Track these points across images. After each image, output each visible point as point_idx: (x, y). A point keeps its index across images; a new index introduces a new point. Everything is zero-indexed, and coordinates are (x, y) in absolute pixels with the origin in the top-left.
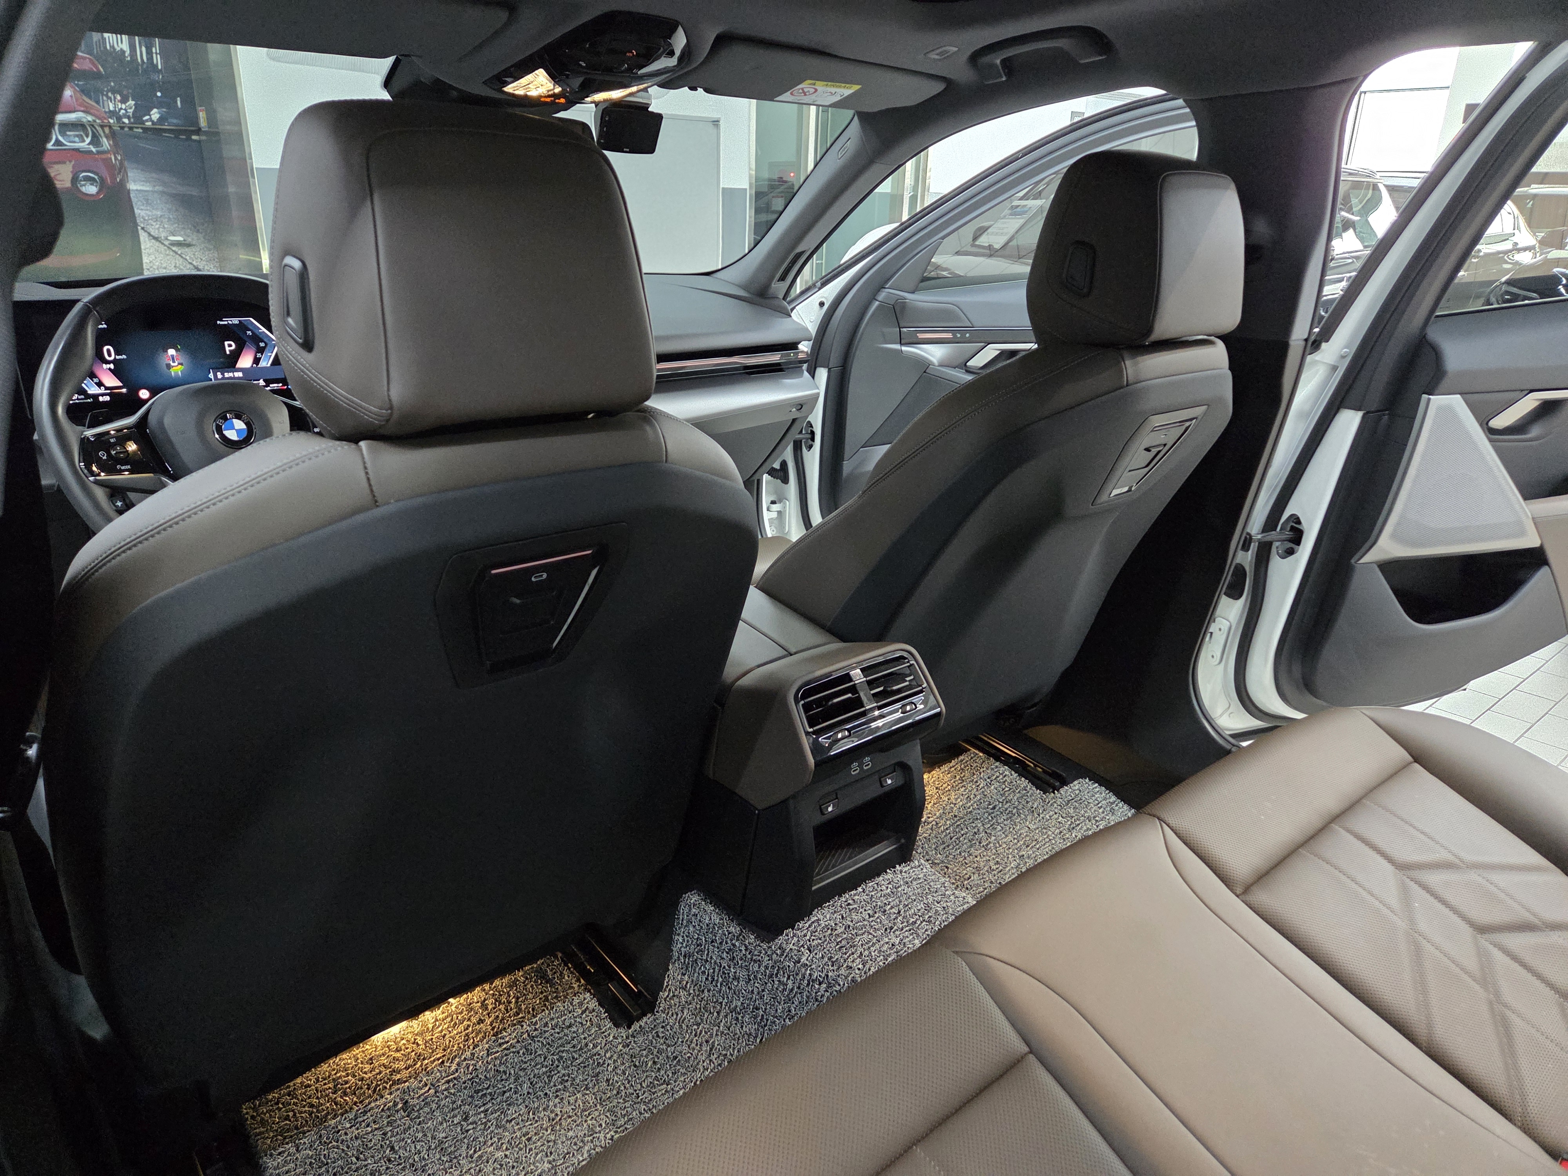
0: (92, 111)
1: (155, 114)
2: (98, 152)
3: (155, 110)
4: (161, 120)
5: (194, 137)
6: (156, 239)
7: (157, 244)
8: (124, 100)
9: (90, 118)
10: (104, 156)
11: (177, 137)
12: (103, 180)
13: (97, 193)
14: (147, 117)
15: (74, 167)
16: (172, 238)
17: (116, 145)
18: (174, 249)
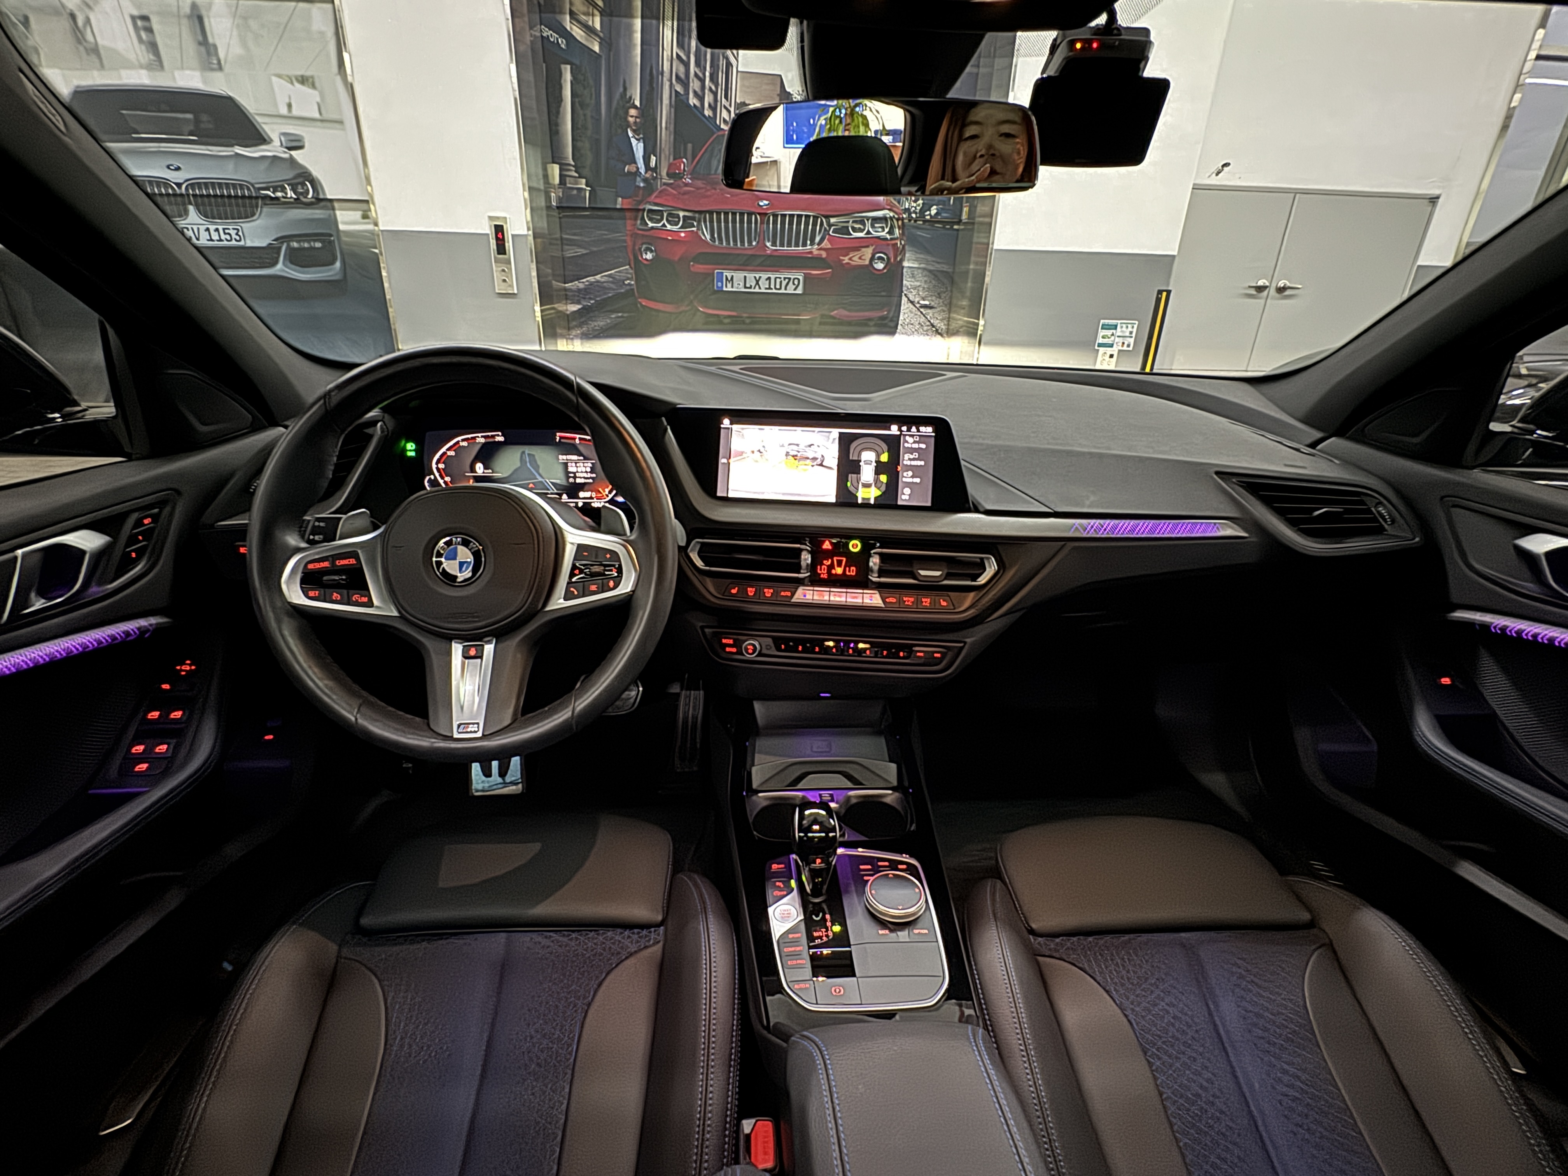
0: (894, 209)
1: (934, 211)
2: (891, 239)
3: (935, 207)
4: (937, 214)
5: (956, 227)
6: (912, 302)
7: (912, 306)
8: (915, 201)
9: (892, 214)
10: (893, 242)
11: (944, 227)
12: (888, 258)
13: (884, 268)
14: (928, 213)
15: (874, 250)
16: (922, 302)
17: (903, 234)
18: (922, 310)
